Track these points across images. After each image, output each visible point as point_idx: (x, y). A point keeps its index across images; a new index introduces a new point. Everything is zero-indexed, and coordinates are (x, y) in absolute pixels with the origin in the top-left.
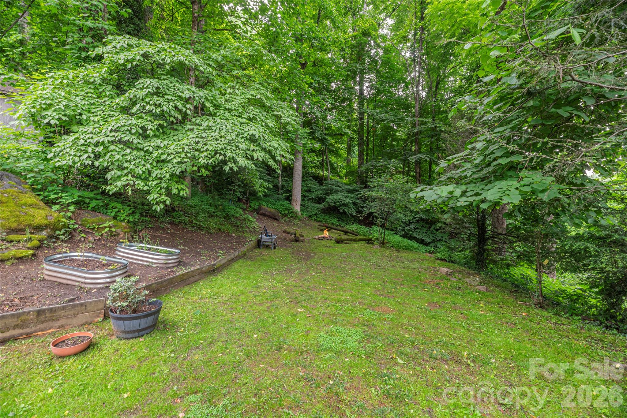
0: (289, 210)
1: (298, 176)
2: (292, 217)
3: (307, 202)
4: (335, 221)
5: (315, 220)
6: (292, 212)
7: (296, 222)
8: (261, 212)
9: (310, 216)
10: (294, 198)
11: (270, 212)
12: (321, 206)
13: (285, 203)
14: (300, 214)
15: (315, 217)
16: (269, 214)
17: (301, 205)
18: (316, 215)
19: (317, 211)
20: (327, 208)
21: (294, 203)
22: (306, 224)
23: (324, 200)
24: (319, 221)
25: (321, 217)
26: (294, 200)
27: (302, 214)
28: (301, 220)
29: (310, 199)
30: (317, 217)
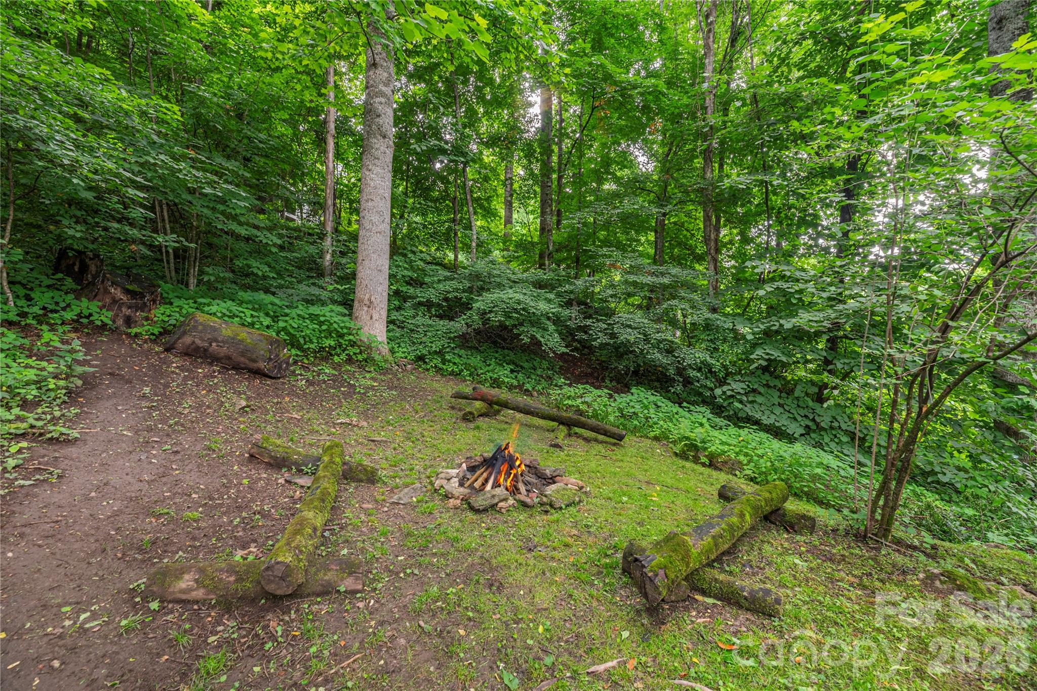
0: (341, 336)
1: (375, 218)
2: (350, 360)
3: (412, 312)
4: (504, 373)
5: (439, 370)
6: (353, 344)
7: (364, 380)
8: (188, 340)
9: (421, 358)
10: (362, 294)
11: (233, 341)
12: (459, 325)
13: (332, 313)
14: (385, 349)
15: (437, 361)
16: (224, 351)
17: (391, 322)
18: (440, 353)
19: (445, 342)
20: (478, 332)
21: (361, 312)
22: (401, 389)
23: (467, 306)
24: (452, 373)
25: (457, 359)
26: (361, 301)
27: (392, 351)
28: (384, 371)
29: (420, 304)
30: (444, 362)
